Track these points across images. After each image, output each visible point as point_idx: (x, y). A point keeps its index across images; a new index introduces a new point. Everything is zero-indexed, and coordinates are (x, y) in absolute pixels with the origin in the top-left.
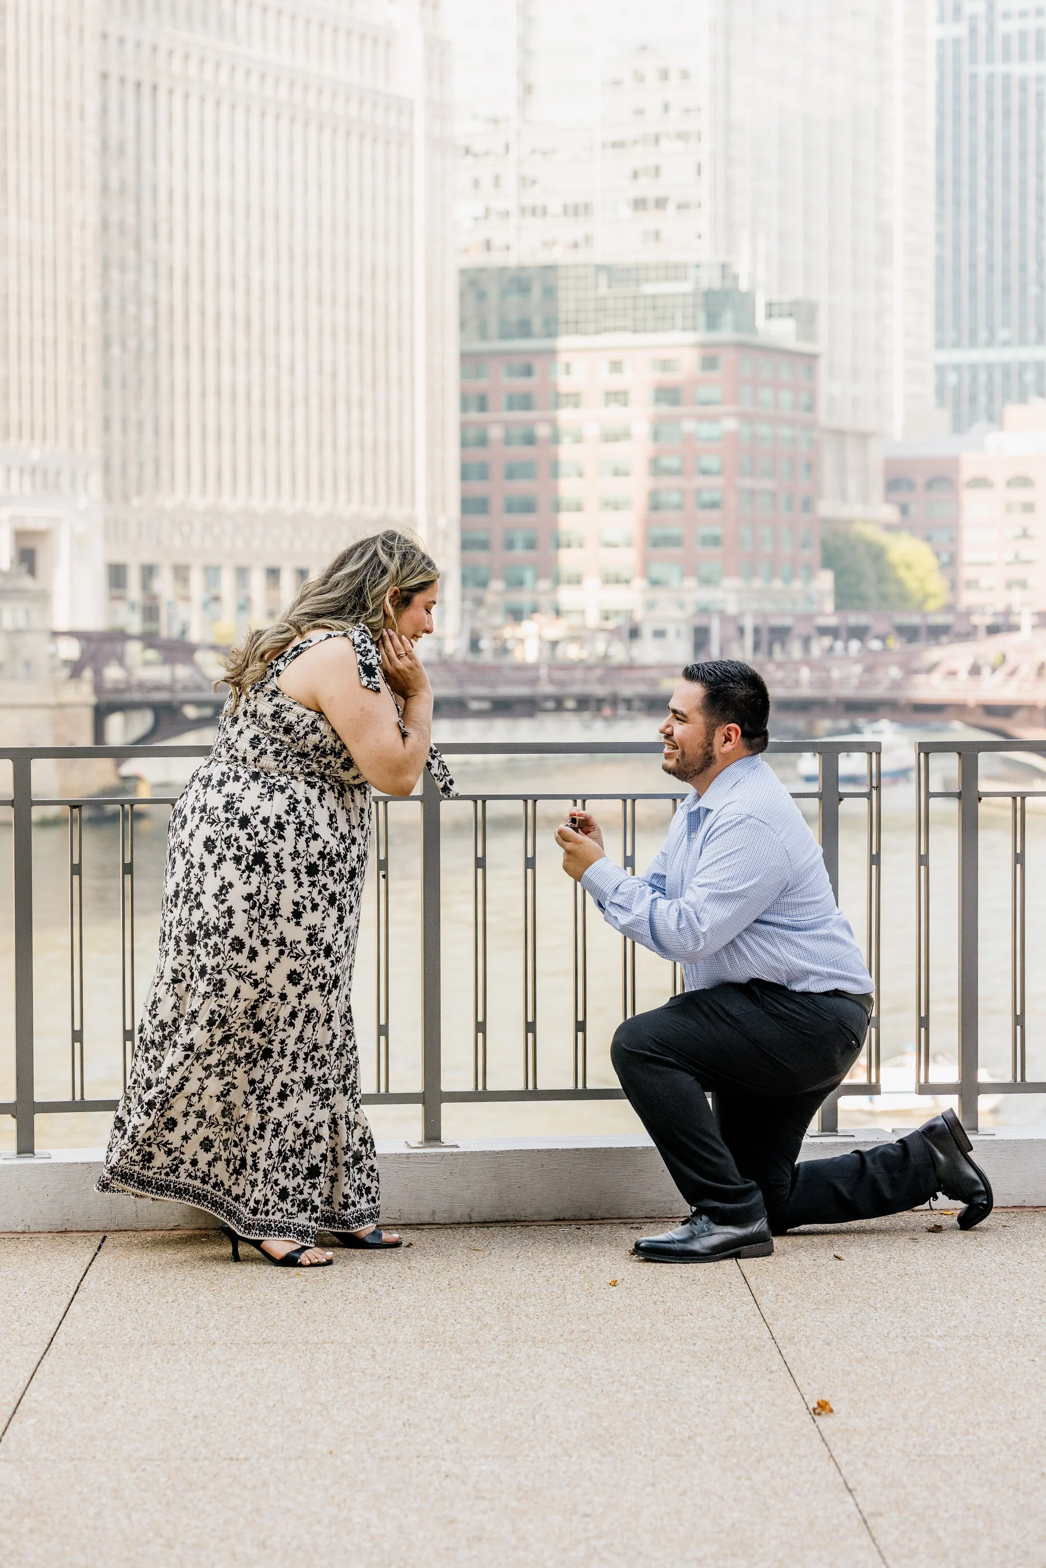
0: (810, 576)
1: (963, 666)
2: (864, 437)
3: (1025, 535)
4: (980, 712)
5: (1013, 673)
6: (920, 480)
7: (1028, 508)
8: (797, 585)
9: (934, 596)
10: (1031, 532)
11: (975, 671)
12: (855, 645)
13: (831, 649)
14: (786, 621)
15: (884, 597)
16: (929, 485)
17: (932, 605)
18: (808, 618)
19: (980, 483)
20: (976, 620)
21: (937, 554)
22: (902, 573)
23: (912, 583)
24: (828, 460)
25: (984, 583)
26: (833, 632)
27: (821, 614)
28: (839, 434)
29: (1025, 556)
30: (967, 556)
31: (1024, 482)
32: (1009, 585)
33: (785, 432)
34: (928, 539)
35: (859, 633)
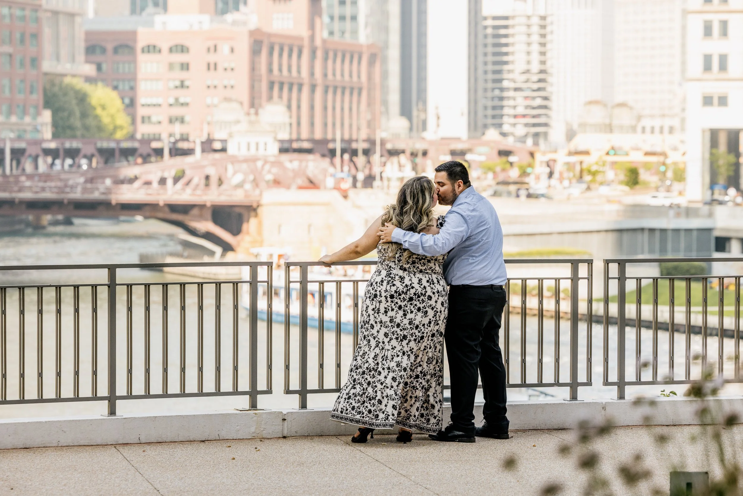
0: (38, 114)
1: (155, 178)
2: (72, 16)
3: (182, 85)
4: (167, 209)
5: (188, 183)
6: (110, 47)
7: (185, 67)
8: (28, 119)
9: (121, 128)
10: (186, 83)
11: (163, 181)
12: (69, 161)
13: (53, 164)
14: (23, 145)
15: (87, 128)
16: (116, 50)
17: (119, 135)
18: (37, 142)
19: (151, 49)
20: (155, 145)
21: (122, 99)
22: (99, 111)
23: (106, 120)
24: (47, 32)
25: (154, 119)
26: (54, 154)
27: (43, 141)
28: (56, 13)
29: (182, 100)
30: (141, 100)
31: (183, 49)
32: (171, 121)
33: (18, 13)
34: (115, 88)
35: (73, 153)
